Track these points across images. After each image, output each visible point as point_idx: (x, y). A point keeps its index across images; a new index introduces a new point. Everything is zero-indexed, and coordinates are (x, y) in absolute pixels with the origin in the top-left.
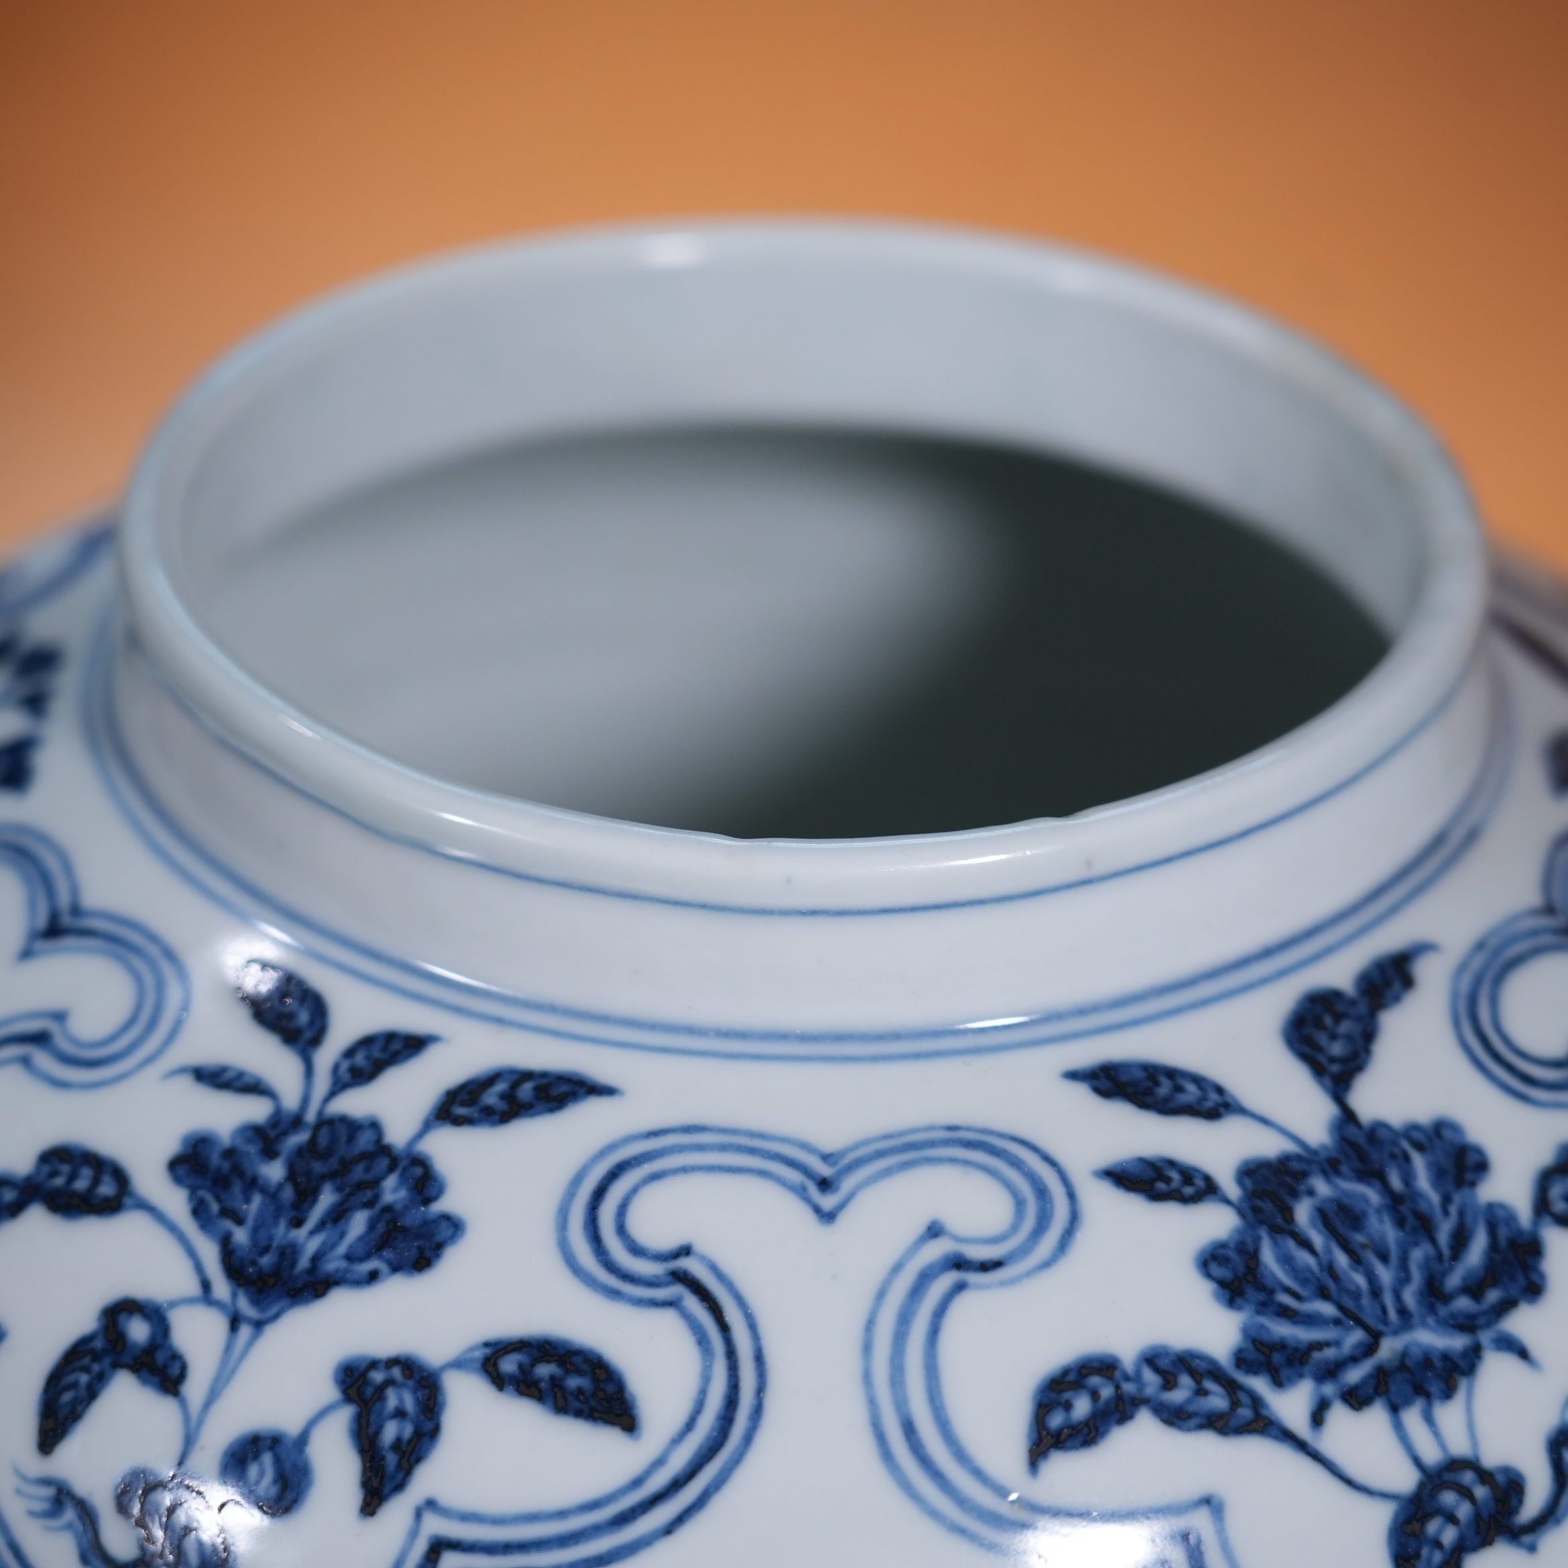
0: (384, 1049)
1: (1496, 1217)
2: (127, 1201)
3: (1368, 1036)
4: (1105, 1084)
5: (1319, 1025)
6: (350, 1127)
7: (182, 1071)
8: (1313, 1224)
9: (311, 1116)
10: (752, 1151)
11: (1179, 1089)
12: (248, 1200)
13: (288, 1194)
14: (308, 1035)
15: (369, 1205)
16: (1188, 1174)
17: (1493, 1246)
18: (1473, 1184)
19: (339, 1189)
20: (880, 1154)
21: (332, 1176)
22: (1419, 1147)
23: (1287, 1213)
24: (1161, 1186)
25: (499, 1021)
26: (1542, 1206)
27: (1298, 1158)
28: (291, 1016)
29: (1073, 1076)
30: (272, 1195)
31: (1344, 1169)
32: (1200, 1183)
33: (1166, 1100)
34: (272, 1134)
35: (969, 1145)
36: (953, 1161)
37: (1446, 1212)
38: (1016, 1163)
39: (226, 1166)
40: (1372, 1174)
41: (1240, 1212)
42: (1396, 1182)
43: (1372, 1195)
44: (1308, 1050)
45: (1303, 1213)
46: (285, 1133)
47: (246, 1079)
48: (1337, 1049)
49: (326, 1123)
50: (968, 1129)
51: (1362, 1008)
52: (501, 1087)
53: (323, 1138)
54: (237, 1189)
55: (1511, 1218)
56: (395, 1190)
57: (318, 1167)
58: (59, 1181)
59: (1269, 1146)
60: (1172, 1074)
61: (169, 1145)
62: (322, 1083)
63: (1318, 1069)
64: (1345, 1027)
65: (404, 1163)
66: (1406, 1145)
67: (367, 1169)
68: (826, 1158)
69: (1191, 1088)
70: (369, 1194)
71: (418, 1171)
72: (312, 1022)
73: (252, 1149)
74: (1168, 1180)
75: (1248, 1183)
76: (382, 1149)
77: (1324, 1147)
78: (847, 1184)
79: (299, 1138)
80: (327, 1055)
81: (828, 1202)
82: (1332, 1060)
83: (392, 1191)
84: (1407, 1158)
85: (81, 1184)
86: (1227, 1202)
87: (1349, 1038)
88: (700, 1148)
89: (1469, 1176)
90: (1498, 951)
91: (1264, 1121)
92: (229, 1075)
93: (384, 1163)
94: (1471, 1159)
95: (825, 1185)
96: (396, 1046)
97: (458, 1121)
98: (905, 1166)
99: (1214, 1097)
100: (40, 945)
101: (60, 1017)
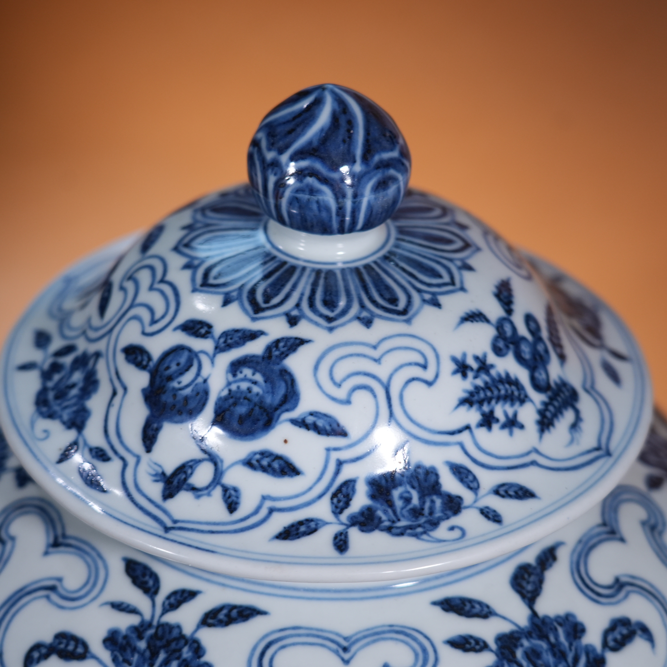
0: (181, 596)
1: (589, 650)
2: (88, 655)
3: (541, 581)
4: (446, 606)
5: (523, 578)
6: (169, 628)
7: (106, 603)
8: (523, 658)
9: (155, 623)
10: (318, 636)
11: (473, 607)
12: (133, 656)
13: (148, 654)
14: (153, 590)
15: (178, 658)
16: (477, 641)
17: (588, 661)
18: (580, 638)
19: (167, 652)
20: (365, 637)
21: (164, 647)
22: (560, 624)
23: (513, 654)
24: (468, 646)
25: (223, 585)
26: (605, 644)
27: (517, 632)
28: (146, 583)
29: (435, 603)
30: (142, 654)
31: (534, 635)
32: (481, 644)
33: (469, 612)
34: (141, 629)
35: (398, 632)
36: (392, 639)
37: (570, 649)
38: (415, 639)
39: (124, 642)
40: (543, 637)
41: (497, 655)
42: (552, 639)
43: (544, 645)
44: (519, 589)
45: (519, 654)
46: (146, 630)
47: (131, 607)
48: (530, 587)
49: (162, 626)
50: (397, 626)
51: (538, 570)
52: (225, 611)
53: (160, 632)
54: (129, 651)
55: (594, 650)
56: (187, 652)
57: (159, 643)
58: (62, 646)
59: (506, 628)
60: (471, 601)
61: (103, 634)
62: (159, 610)
63: (523, 596)
64: (533, 578)
65: (190, 642)
66: (555, 624)
67: (177, 644)
68: (346, 639)
69: (477, 606)
70: (177, 654)
71: (195, 645)
72: (154, 585)
73: (134, 636)
74: (470, 643)
75: (499, 643)
76: (182, 636)
77: (526, 627)
78: (353, 649)
79: (151, 632)
80: (160, 598)
81: (346, 656)
82: (528, 592)
83: (186, 653)
84: (556, 629)
85: (71, 648)
86: (491, 651)
87: (534, 583)
88: (299, 635)
89: (578, 635)
90: (586, 543)
91: (504, 618)
92: (124, 606)
93: (182, 642)
94: (579, 628)
95: (345, 649)
96: (186, 595)
97: (210, 625)
98: (374, 641)
99: (486, 609)
100: (51, 550)
101: (60, 580)
